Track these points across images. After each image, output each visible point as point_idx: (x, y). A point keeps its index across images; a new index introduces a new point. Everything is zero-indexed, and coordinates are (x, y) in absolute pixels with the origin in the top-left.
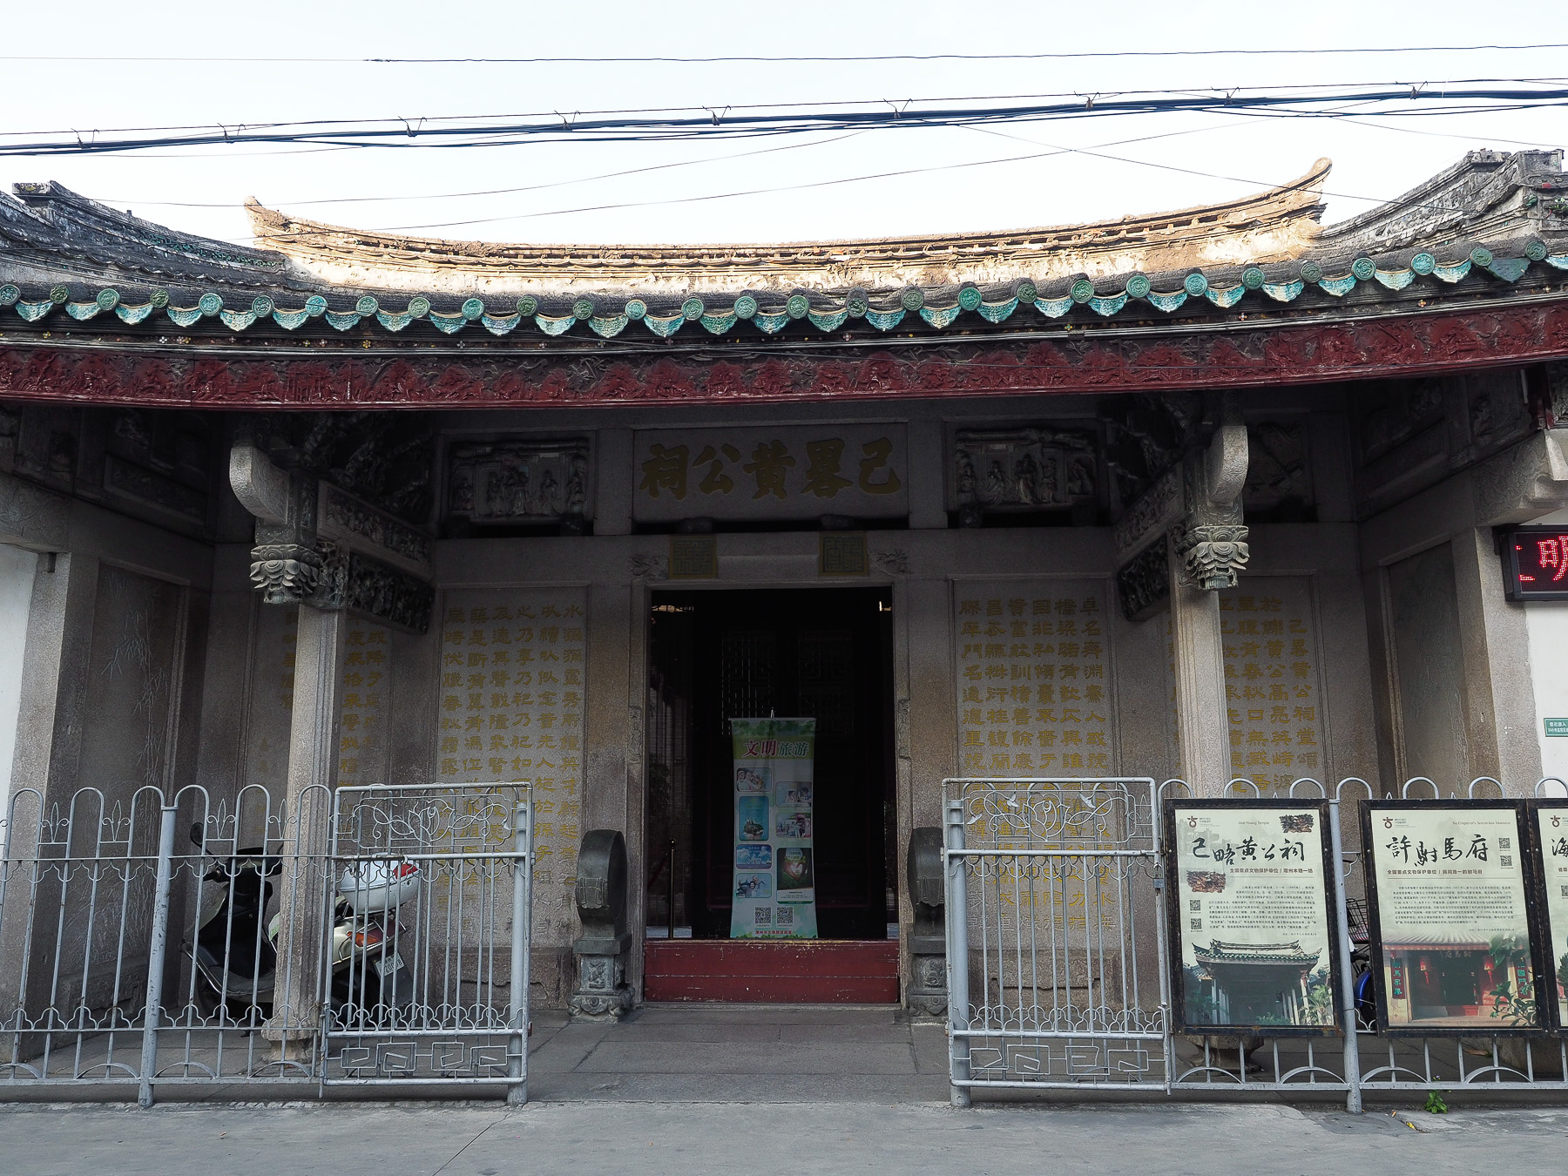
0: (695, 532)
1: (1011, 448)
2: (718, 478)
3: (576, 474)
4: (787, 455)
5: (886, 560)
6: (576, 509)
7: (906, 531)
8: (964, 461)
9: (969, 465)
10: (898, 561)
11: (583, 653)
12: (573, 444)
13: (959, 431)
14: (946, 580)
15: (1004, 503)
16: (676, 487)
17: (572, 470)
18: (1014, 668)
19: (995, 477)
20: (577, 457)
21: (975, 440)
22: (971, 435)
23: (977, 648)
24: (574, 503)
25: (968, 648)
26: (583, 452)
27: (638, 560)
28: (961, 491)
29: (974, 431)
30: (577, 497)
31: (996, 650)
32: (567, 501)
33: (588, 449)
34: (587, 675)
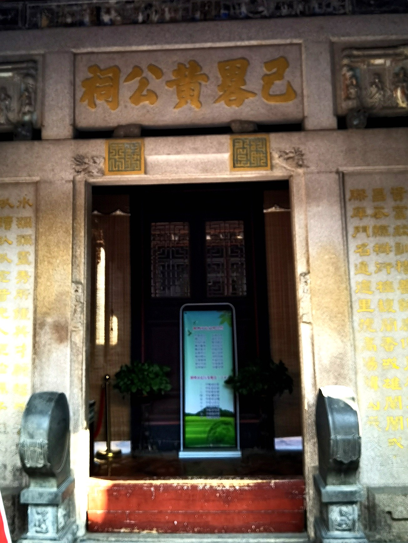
0: (126, 136)
1: (388, 63)
2: (145, 93)
3: (27, 90)
4: (202, 72)
5: (286, 156)
6: (27, 118)
7: (303, 134)
8: (349, 74)
9: (354, 76)
10: (296, 157)
11: (33, 237)
12: (24, 65)
13: (344, 49)
14: (338, 172)
15: (384, 108)
16: (110, 100)
17: (23, 86)
18: (398, 246)
19: (377, 86)
20: (27, 75)
21: (358, 56)
22: (355, 53)
23: (365, 229)
24: (25, 114)
25: (357, 229)
26: (32, 72)
27: (79, 160)
28: (348, 98)
29: (358, 49)
30: (27, 108)
31: (382, 231)
32: (20, 111)
33: (36, 70)
34: (36, 256)
